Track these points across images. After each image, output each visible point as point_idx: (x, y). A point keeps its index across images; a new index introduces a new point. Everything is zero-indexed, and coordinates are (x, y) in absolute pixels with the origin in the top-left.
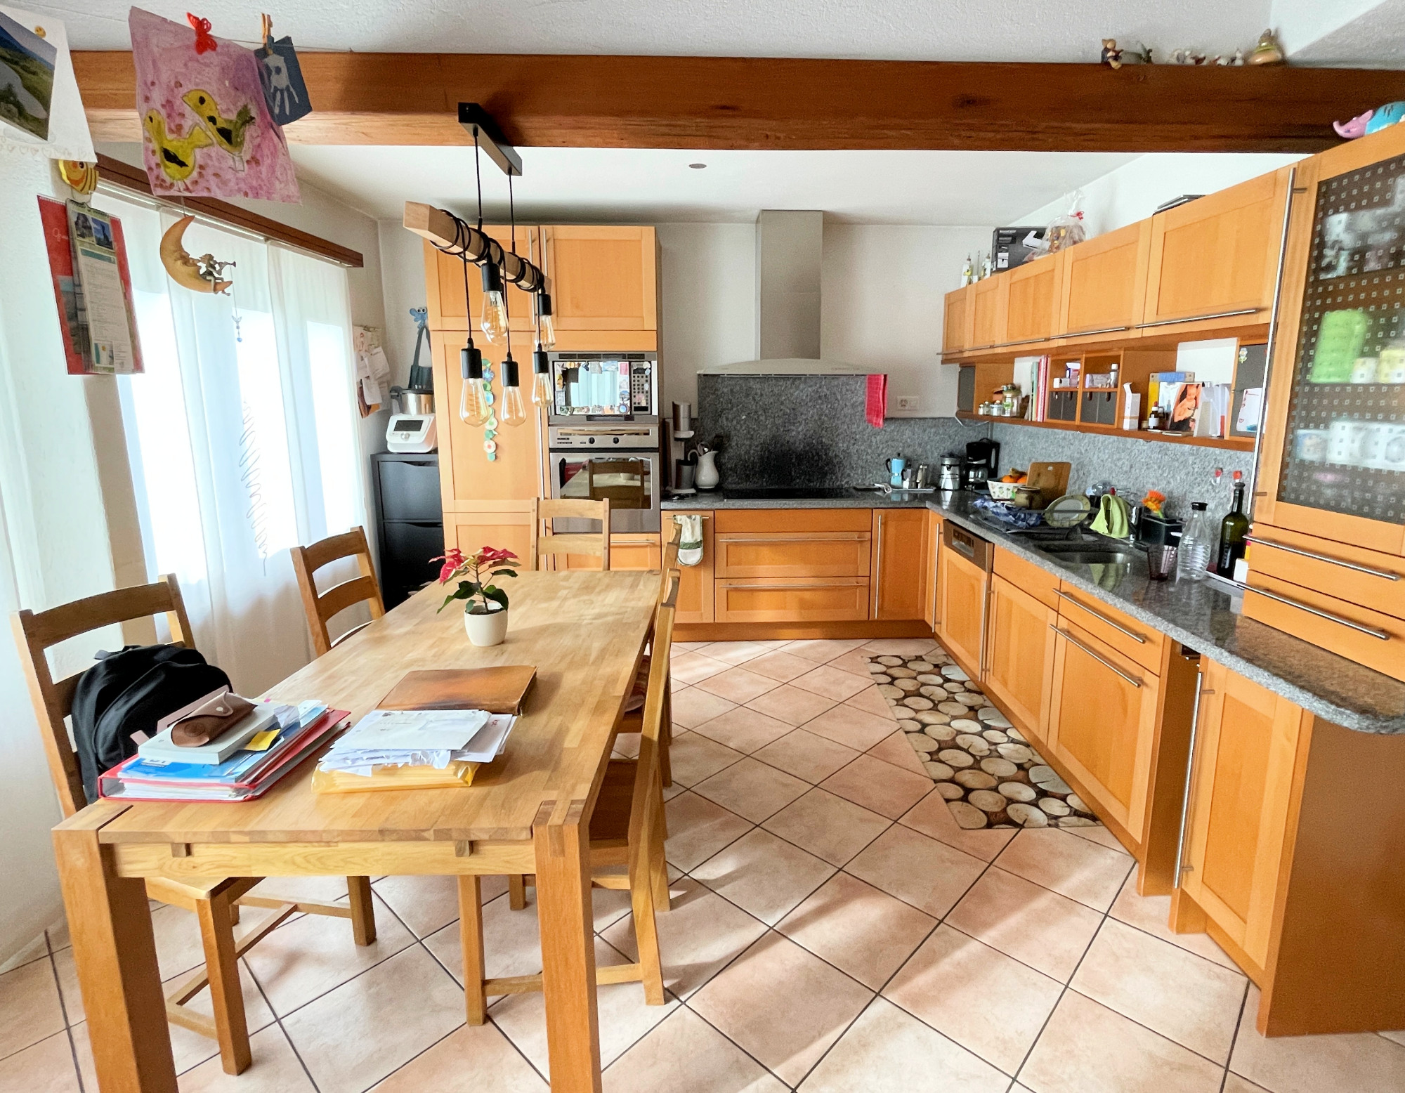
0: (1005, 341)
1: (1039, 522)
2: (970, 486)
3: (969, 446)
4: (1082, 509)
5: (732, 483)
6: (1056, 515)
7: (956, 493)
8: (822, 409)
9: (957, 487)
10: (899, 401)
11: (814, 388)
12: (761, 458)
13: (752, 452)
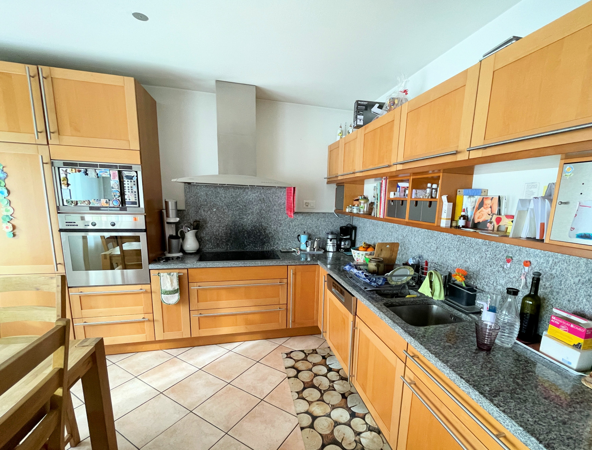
0: (361, 169)
1: (384, 283)
2: (342, 250)
3: (341, 228)
4: (408, 274)
5: (209, 248)
6: (394, 278)
7: (335, 253)
8: (261, 206)
9: (335, 250)
10: (304, 203)
11: (256, 194)
12: (226, 233)
13: (220, 230)
